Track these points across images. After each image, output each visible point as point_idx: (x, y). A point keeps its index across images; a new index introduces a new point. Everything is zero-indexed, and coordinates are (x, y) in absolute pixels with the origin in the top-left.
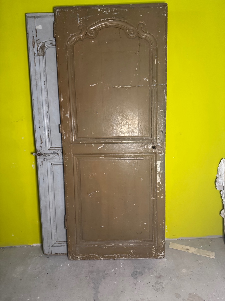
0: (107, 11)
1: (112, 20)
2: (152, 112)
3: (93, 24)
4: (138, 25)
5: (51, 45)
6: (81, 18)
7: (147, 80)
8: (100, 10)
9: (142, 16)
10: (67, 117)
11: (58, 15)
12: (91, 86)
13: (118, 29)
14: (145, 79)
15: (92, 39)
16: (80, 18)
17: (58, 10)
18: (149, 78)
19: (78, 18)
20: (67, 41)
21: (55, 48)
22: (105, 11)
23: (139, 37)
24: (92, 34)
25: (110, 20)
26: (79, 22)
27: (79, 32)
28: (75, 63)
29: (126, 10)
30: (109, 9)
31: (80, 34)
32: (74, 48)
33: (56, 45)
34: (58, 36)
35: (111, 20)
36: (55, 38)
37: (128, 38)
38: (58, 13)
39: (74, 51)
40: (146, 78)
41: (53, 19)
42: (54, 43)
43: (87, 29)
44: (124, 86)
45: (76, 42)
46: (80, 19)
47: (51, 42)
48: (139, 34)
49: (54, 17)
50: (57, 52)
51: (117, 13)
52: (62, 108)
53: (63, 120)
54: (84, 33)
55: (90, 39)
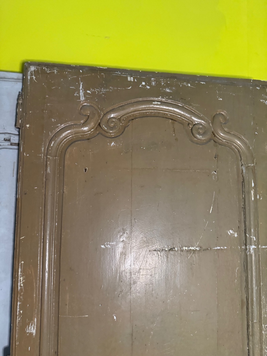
0: (149, 82)
1: (159, 103)
2: (247, 309)
3: (115, 106)
4: (214, 116)
5: (7, 143)
6: (88, 92)
7: (236, 235)
8: (134, 79)
9: (221, 99)
10: (31, 334)
11: (31, 78)
12: (103, 246)
13: (171, 121)
14: (231, 232)
15: (112, 138)
16: (85, 89)
17: (32, 68)
18: (238, 230)
19: (81, 91)
20: (50, 138)
21: (16, 151)
22: (144, 83)
23: (214, 141)
24: (112, 129)
25: (154, 101)
26: (82, 98)
27: (82, 121)
28: (65, 191)
29: (189, 85)
30: (153, 79)
31: (84, 125)
32: (67, 156)
33: (18, 145)
34: (28, 126)
35: (156, 103)
36: (18, 129)
37: (192, 141)
38: (32, 75)
39: (66, 162)
40: (232, 230)
41: (18, 87)
42: (15, 139)
43: (99, 116)
44: (184, 248)
45: (71, 143)
46: (85, 94)
47: (7, 136)
48: (216, 134)
49: (23, 82)
50: (21, 163)
51: (170, 89)
52: (18, 310)
53: (17, 343)
54: (92, 124)
55: (107, 137)
